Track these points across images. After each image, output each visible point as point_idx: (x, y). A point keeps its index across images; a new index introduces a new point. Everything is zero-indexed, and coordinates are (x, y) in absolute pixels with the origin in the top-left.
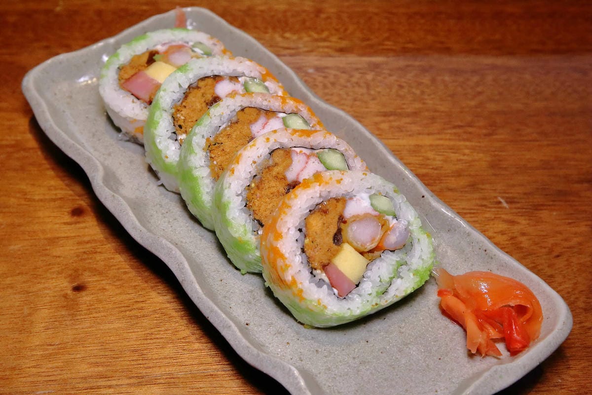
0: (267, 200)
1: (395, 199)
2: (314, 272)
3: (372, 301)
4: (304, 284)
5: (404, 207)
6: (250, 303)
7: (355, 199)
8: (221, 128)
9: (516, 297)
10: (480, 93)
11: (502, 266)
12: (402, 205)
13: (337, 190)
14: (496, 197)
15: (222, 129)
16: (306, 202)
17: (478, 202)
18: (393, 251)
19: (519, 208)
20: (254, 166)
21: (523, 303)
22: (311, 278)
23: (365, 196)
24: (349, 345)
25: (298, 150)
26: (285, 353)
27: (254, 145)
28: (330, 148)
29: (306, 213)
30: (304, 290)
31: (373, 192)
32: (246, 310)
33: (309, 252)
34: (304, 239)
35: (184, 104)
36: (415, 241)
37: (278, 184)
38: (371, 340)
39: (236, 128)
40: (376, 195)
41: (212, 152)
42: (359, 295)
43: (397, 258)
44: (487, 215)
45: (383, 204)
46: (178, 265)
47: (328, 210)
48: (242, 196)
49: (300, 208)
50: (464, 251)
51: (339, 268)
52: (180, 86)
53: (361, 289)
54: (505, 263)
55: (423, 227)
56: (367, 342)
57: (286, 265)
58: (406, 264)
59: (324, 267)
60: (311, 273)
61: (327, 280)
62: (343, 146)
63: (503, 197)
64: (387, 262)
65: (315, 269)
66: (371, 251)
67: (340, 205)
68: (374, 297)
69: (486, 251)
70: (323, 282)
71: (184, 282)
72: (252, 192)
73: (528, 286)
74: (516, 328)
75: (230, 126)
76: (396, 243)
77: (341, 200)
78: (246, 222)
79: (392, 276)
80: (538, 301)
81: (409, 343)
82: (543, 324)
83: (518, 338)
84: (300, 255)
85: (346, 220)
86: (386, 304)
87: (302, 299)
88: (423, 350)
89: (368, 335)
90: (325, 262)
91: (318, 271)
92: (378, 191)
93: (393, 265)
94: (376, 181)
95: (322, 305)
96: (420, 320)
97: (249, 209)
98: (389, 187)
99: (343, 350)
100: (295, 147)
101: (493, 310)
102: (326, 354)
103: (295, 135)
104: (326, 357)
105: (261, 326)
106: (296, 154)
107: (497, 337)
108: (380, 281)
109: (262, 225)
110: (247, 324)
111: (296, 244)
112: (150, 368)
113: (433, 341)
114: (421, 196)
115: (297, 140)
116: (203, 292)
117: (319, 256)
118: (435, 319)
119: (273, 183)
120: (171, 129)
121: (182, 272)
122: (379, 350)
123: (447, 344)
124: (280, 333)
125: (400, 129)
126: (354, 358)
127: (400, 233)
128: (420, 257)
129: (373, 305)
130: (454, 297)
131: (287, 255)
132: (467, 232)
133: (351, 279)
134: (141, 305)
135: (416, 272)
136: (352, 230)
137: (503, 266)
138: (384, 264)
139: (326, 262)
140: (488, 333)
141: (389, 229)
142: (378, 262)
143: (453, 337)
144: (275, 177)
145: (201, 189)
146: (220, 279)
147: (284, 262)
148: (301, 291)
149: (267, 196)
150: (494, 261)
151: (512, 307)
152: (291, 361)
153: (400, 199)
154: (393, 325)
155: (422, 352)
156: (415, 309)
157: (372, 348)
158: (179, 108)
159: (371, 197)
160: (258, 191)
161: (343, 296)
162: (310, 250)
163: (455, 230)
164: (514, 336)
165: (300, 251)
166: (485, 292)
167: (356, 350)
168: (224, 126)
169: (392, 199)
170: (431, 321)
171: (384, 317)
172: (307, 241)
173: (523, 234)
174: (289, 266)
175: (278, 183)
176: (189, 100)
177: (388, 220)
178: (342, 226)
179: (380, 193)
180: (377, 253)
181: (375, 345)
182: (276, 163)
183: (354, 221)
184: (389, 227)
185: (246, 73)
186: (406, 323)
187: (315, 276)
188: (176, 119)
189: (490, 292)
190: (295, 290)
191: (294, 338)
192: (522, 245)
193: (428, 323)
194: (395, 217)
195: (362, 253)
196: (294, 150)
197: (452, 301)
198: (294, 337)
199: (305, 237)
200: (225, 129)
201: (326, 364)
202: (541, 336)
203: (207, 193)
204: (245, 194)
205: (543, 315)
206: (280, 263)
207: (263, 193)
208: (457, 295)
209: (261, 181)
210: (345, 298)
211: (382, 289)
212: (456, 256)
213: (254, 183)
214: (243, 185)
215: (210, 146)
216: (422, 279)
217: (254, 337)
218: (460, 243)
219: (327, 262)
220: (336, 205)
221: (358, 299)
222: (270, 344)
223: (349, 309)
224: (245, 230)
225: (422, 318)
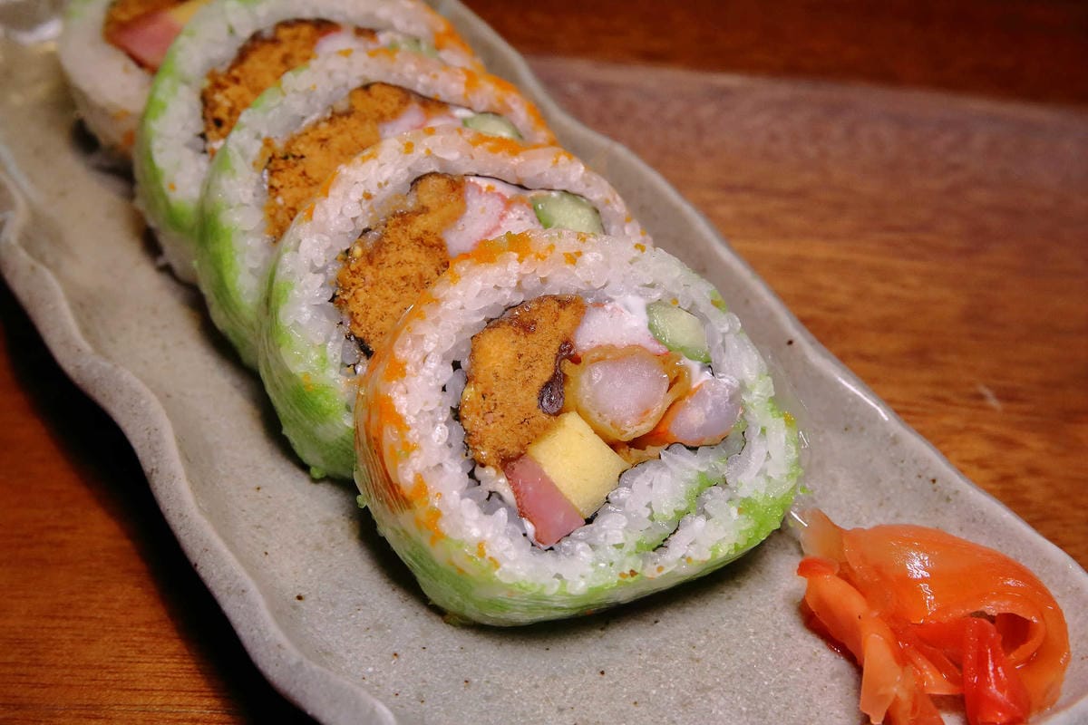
0: (390, 293)
1: (712, 321)
2: (479, 472)
3: (622, 564)
4: (447, 498)
5: (734, 346)
6: (319, 547)
7: (609, 307)
8: (306, 122)
9: (1002, 593)
10: (956, 167)
11: (974, 520)
12: (730, 338)
13: (564, 280)
14: (971, 384)
15: (308, 125)
16: (479, 295)
17: (928, 390)
18: (694, 449)
19: (1027, 414)
20: (366, 206)
21: (1020, 611)
22: (468, 488)
23: (637, 303)
24: (554, 677)
25: (483, 183)
26: (384, 678)
27: (371, 156)
28: (565, 191)
29: (479, 323)
30: (445, 513)
31: (657, 295)
32: (304, 563)
33: (472, 420)
34: (461, 385)
35: (236, 73)
36: (755, 432)
37: (424, 257)
38: (612, 670)
39: (343, 126)
40: (666, 305)
41: (276, 174)
42: (592, 546)
43: (701, 465)
44: (948, 421)
45: (680, 329)
46: (149, 434)
47: (534, 322)
48: (326, 274)
49: (462, 308)
50: (879, 481)
51: (546, 470)
52: (232, 31)
53: (596, 530)
54: (983, 513)
55: (777, 401)
56: (602, 673)
57: (407, 444)
58: (724, 483)
59: (506, 463)
60: (471, 475)
61: (508, 493)
62: (600, 191)
63: (988, 386)
64: (672, 473)
65: (483, 465)
66: (638, 443)
67: (567, 315)
68: (630, 554)
69: (934, 481)
70: (499, 502)
71: (154, 474)
72: (353, 267)
73: (1037, 574)
74: (995, 670)
75: (331, 120)
76: (702, 429)
77: (573, 305)
78: (328, 339)
79: (683, 507)
80: (1061, 611)
81: (710, 689)
82: (1068, 672)
83: (1001, 696)
84: (446, 423)
85: (580, 354)
86: (657, 575)
87: (438, 536)
88: (744, 709)
89: (607, 657)
90: (511, 451)
91: (490, 472)
92: (670, 294)
93: (690, 481)
94: (668, 269)
95: (486, 557)
96: (749, 634)
97: (340, 307)
98: (702, 291)
99: (536, 686)
100: (477, 175)
101: (939, 623)
102: (490, 692)
103: (480, 147)
104: (487, 698)
105: (334, 605)
106: (477, 193)
107: (945, 693)
108: (651, 518)
109: (368, 353)
110: (300, 598)
111: (438, 395)
112: (44, 686)
113: (774, 689)
114: (787, 340)
115: (482, 159)
116: (197, 503)
117: (495, 434)
118: (788, 636)
119: (410, 254)
120: (196, 125)
121: (156, 452)
122: (629, 697)
123: (810, 700)
124: (380, 628)
125: (760, 220)
126: (561, 710)
127: (717, 405)
128: (762, 472)
129: (622, 575)
130: (838, 579)
131: (411, 420)
132: (892, 435)
133: (576, 504)
134: (63, 536)
135: (747, 506)
136: (590, 380)
137: (977, 519)
138: (666, 477)
139: (514, 450)
140: (921, 679)
141: (688, 392)
142: (650, 472)
143: (829, 685)
144: (418, 239)
145: (238, 259)
146: (255, 485)
147: (403, 436)
148: (437, 514)
149: (391, 283)
150: (954, 507)
151: (992, 619)
152: (393, 699)
153: (725, 324)
154: (673, 640)
155: (741, 713)
156: (738, 606)
157: (612, 690)
158: (222, 80)
159: (649, 309)
160: (370, 268)
161: (547, 542)
162: (473, 416)
163: (862, 429)
164: (989, 691)
165: (445, 415)
166: (924, 579)
167: (570, 691)
168: (314, 117)
169: (704, 320)
170: (776, 637)
171: (654, 618)
172: (470, 393)
173: (1033, 471)
174: (413, 449)
175: (422, 256)
176: (247, 66)
177: (686, 368)
178: (568, 367)
179: (675, 301)
180: (651, 450)
181: (622, 683)
182: (423, 207)
183: (599, 359)
184: (689, 384)
185: (399, 23)
186: (709, 637)
187: (479, 483)
188: (210, 104)
189: (935, 578)
190: (421, 511)
191: (412, 644)
192: (1027, 496)
193: (765, 643)
194: (708, 366)
195: (614, 445)
196: (474, 183)
197: (833, 588)
198: (414, 640)
199: (468, 380)
200: (316, 125)
201: (485, 717)
202: (1061, 700)
203: (252, 271)
204: (334, 270)
205: (1071, 649)
206: (390, 436)
207: (381, 273)
208: (847, 576)
209: (380, 245)
210: (551, 549)
211: (655, 538)
212: (858, 491)
213: (362, 245)
214: (331, 247)
215: (274, 161)
216: (761, 525)
217: (310, 630)
218: (870, 461)
219: (517, 450)
220: (558, 315)
221: (584, 554)
222: (349, 651)
223: (559, 576)
224: (324, 360)
225: (752, 630)
